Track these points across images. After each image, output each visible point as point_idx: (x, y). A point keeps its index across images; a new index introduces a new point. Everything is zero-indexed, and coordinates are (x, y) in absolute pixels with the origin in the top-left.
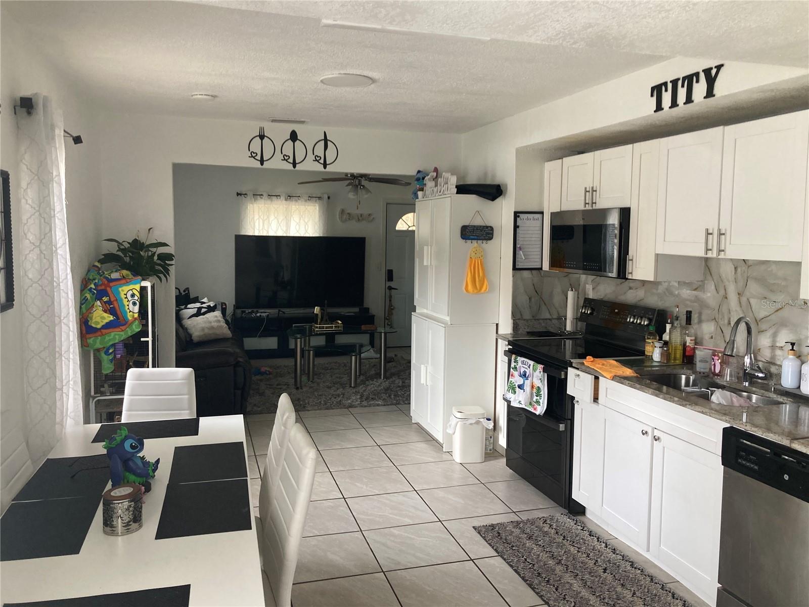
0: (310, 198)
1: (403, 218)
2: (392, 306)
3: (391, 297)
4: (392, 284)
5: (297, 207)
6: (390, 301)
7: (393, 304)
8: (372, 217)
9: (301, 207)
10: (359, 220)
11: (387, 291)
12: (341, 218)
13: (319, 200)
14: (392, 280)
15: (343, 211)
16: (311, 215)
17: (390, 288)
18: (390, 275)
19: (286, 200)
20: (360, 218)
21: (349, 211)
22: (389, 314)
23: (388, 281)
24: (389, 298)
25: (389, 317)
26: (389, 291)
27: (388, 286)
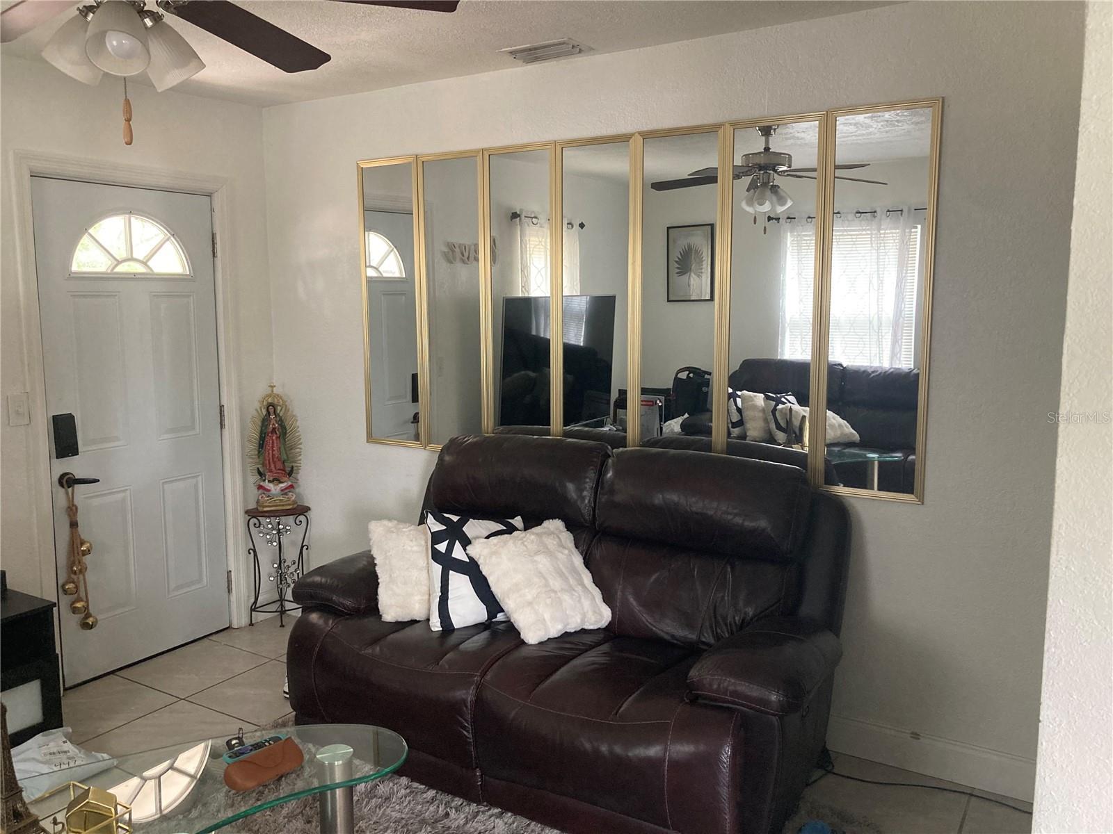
1: (89, 231)
2: (82, 544)
3: (72, 510)
4: (75, 466)
6: (74, 525)
7: (86, 536)
11: (61, 493)
14: (76, 452)
17: (68, 481)
18: (64, 436)
22: (75, 573)
23: (57, 458)
24: (69, 515)
25: (73, 582)
26: (67, 493)
27: (59, 476)
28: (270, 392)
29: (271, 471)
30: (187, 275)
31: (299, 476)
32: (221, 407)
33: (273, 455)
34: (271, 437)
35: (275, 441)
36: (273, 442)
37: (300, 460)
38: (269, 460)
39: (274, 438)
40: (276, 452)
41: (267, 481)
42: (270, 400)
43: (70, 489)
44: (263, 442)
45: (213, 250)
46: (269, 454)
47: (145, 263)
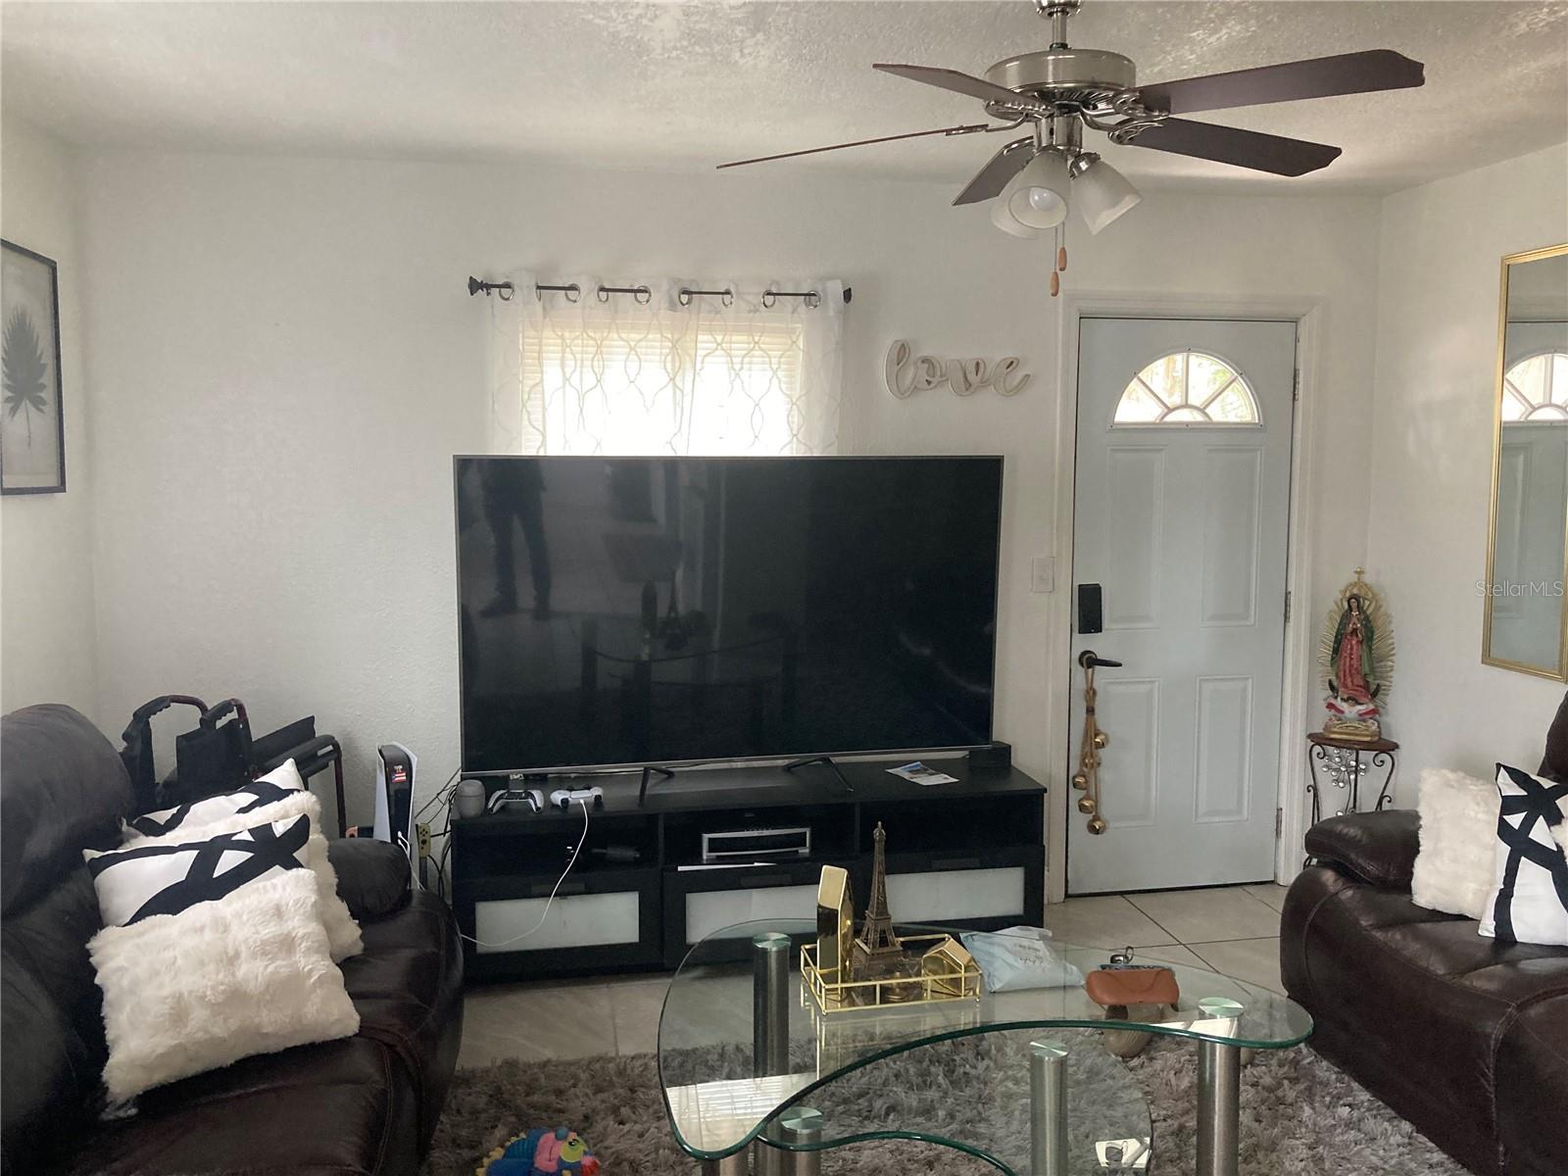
0: (770, 299)
1: (1140, 375)
2: (1096, 735)
3: (1091, 693)
4: (1099, 645)
5: (719, 338)
6: (1090, 711)
7: (1101, 727)
8: (1020, 374)
9: (735, 338)
10: (968, 385)
11: (1079, 672)
12: (895, 379)
13: (808, 304)
14: (1099, 629)
15: (902, 352)
16: (775, 372)
17: (1089, 661)
18: (1089, 610)
19: (672, 307)
20: (972, 378)
21: (925, 353)
22: (1086, 765)
23: (1080, 633)
24: (1087, 701)
25: (1084, 776)
26: (1086, 673)
27: (1079, 653)
28: (1356, 580)
29: (1345, 686)
30: (1255, 424)
31: (1388, 700)
32: (1287, 594)
33: (1351, 666)
34: (1350, 641)
35: (1355, 648)
36: (1352, 649)
37: (1391, 677)
38: (1345, 672)
39: (1354, 642)
40: (1355, 663)
41: (1339, 699)
42: (1355, 591)
43: (1090, 670)
44: (1339, 645)
45: (1294, 390)
46: (1345, 664)
47: (1202, 410)
